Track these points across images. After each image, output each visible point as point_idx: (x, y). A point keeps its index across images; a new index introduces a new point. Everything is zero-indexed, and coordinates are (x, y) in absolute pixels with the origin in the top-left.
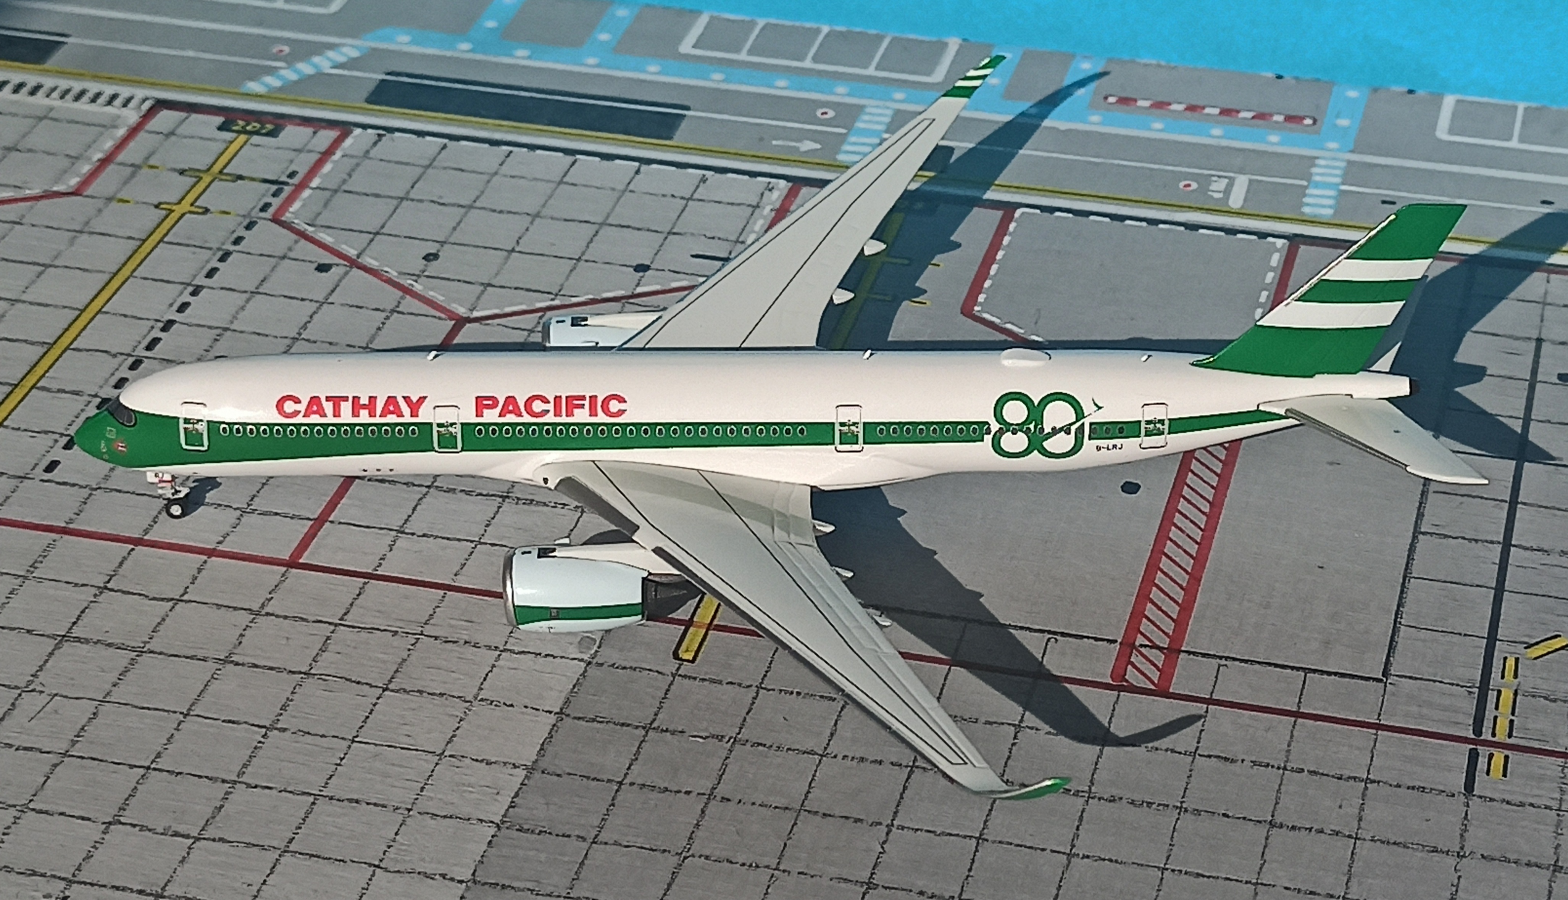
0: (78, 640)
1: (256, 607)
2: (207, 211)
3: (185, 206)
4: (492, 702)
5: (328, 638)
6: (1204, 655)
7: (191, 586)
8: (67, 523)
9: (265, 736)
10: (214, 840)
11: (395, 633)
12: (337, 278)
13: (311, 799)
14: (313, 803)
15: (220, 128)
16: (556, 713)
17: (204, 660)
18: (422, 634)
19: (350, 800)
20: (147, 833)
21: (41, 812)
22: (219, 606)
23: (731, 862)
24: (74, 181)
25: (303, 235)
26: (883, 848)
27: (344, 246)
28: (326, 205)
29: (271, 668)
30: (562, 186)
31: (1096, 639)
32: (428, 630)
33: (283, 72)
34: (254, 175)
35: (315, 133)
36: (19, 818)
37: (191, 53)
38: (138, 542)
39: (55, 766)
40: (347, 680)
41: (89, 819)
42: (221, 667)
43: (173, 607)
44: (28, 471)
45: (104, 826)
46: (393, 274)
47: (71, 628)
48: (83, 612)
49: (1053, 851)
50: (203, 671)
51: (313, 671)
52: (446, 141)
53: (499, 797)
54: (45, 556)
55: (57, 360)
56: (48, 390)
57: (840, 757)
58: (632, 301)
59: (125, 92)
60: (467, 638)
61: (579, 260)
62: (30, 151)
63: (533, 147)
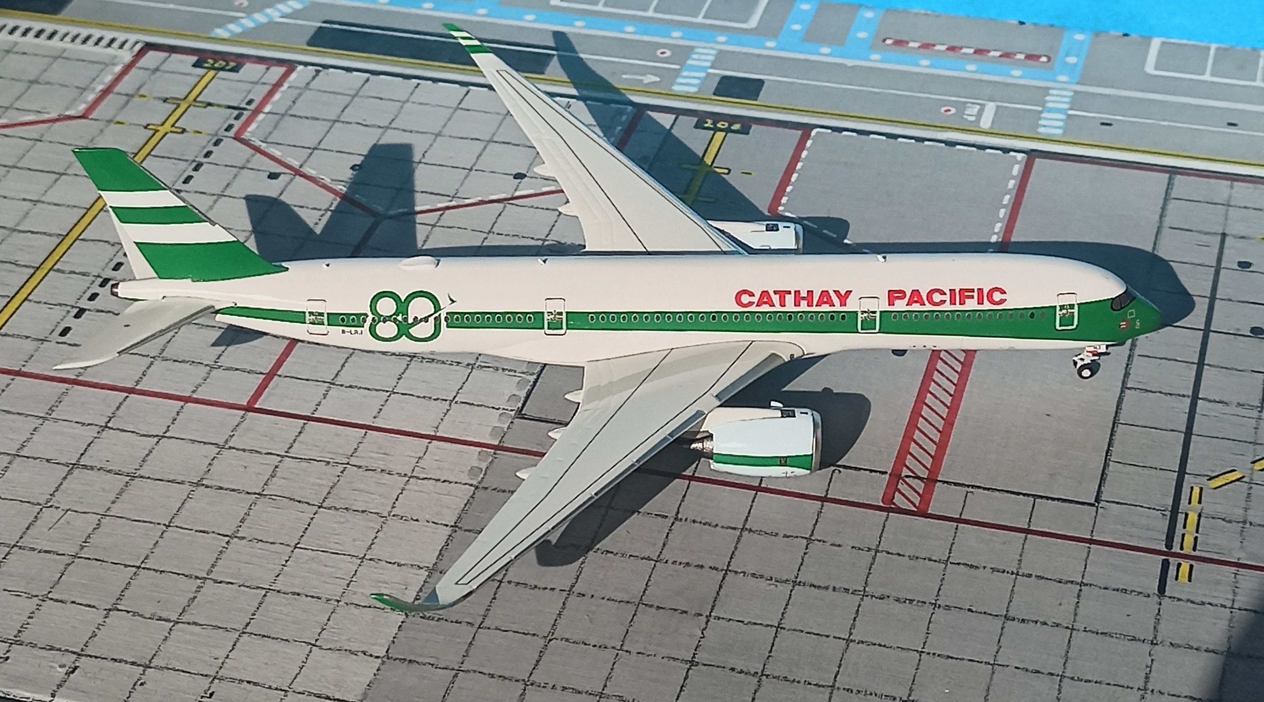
0: (85, 467)
1: (221, 443)
2: (184, 131)
3: (167, 127)
4: (402, 517)
5: (276, 467)
6: (956, 484)
7: (172, 426)
8: (77, 376)
9: (228, 543)
10: (189, 623)
11: (328, 463)
12: (283, 184)
13: (263, 592)
14: (265, 596)
15: (195, 65)
16: (452, 526)
17: (182, 483)
18: (348, 464)
19: (294, 593)
20: (137, 618)
21: (57, 601)
22: (193, 441)
23: (585, 644)
24: (82, 107)
25: (257, 150)
26: (703, 633)
27: (289, 159)
28: (276, 127)
29: (233, 490)
30: (459, 111)
31: (871, 471)
32: (353, 461)
33: (243, 21)
34: (221, 103)
35: (268, 69)
36: (40, 606)
37: (171, 6)
38: (131, 391)
39: (69, 565)
40: (291, 499)
41: (94, 607)
42: (194, 489)
43: (158, 442)
44: (47, 335)
45: (105, 612)
46: (327, 181)
47: (80, 458)
48: (89, 445)
49: (834, 637)
50: (179, 492)
51: (264, 493)
52: (367, 75)
53: (407, 592)
54: (60, 402)
55: (69, 248)
56: (62, 272)
57: (670, 562)
58: (511, 202)
59: (121, 37)
60: (383, 467)
61: (471, 170)
62: (48, 83)
63: (435, 80)
